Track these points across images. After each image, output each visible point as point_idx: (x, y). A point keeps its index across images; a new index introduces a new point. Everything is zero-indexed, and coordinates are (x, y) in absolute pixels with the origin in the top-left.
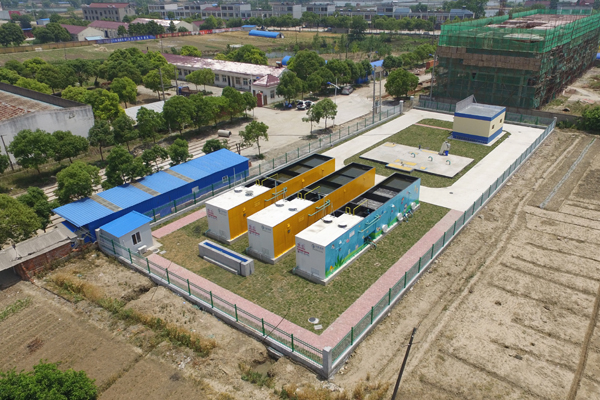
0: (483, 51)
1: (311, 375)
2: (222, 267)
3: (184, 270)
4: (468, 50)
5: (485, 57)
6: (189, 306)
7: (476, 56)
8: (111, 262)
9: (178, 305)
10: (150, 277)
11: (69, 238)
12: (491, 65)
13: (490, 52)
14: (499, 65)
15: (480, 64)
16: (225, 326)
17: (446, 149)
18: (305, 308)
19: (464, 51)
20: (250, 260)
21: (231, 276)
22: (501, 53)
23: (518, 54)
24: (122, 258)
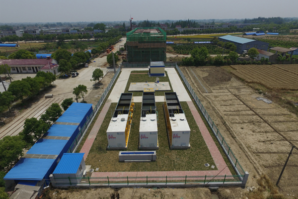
0: (145, 42)
1: (238, 188)
2: (139, 162)
3: (123, 173)
4: (139, 42)
5: (146, 44)
6: (153, 190)
7: (143, 44)
8: (72, 192)
9: (148, 193)
10: (111, 187)
11: (35, 192)
12: (149, 47)
13: (148, 42)
14: (152, 47)
15: (145, 47)
16: (179, 189)
17: (158, 80)
18: (197, 161)
19: (138, 43)
20: (155, 152)
21: (149, 164)
22: (152, 42)
23: (158, 42)
24: (78, 185)
